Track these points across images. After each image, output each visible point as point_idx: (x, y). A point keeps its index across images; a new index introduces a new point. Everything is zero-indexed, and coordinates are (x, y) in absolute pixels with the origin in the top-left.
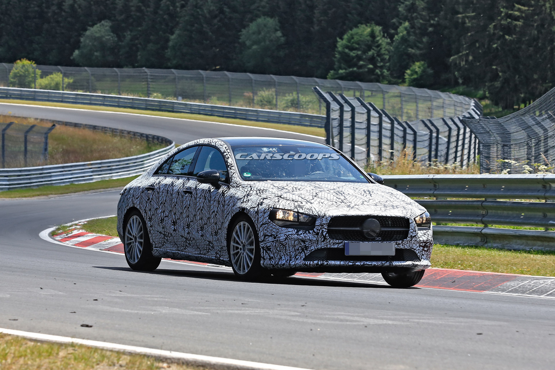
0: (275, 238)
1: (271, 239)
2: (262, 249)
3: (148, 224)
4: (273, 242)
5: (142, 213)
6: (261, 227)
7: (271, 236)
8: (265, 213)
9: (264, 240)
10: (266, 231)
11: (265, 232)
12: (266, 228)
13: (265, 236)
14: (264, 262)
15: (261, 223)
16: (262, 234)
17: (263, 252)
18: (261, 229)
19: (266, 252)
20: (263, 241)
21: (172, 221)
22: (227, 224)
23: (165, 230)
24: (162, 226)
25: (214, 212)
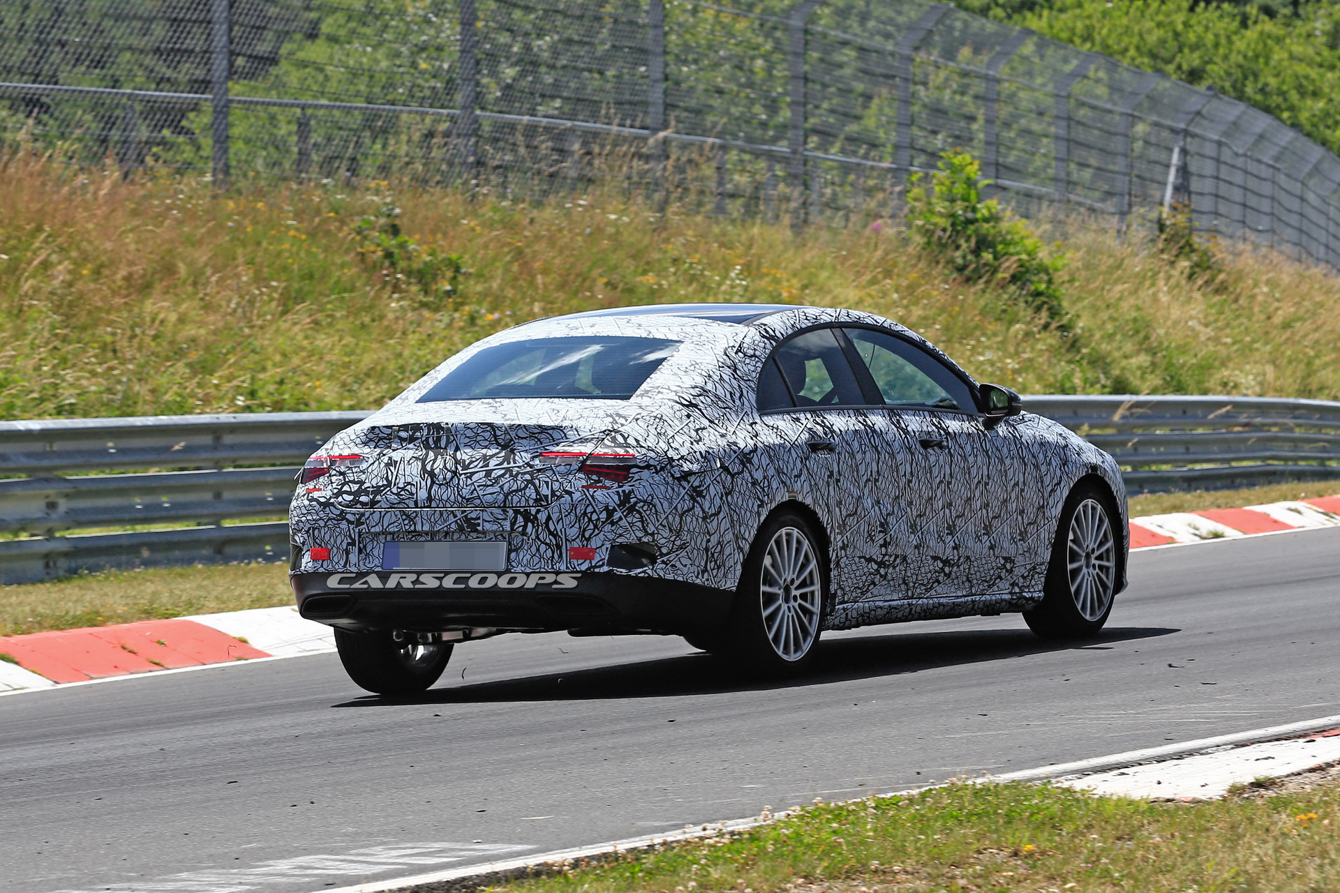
3: (836, 540)
21: (909, 523)
22: (1060, 507)
23: (889, 549)
24: (882, 541)
25: (1018, 484)
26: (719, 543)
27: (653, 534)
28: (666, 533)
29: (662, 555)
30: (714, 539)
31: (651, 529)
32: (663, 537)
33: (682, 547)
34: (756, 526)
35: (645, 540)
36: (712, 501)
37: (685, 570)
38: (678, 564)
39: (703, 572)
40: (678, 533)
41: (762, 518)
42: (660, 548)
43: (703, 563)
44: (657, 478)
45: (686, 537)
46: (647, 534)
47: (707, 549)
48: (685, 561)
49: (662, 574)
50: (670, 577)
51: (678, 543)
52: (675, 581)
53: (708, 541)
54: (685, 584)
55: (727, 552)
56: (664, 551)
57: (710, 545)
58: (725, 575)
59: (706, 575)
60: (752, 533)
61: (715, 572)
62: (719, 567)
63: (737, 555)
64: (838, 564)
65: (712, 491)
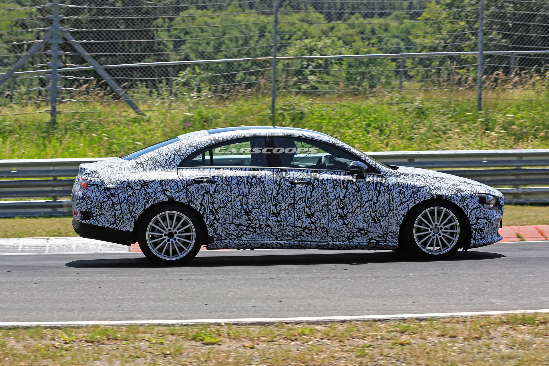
0: (488, 220)
1: (484, 221)
2: (474, 231)
3: (209, 218)
4: (486, 223)
5: (194, 207)
6: (472, 211)
7: (484, 218)
8: (473, 198)
9: (477, 222)
10: (479, 215)
11: (477, 215)
12: (478, 212)
13: (478, 219)
14: (475, 242)
15: (472, 208)
16: (474, 217)
17: (475, 234)
18: (473, 213)
19: (479, 233)
20: (475, 224)
21: (271, 213)
22: (406, 211)
23: (253, 222)
24: (247, 218)
25: (371, 200)
26: (121, 214)
27: (90, 209)
28: (95, 209)
30: (118, 213)
31: (89, 207)
33: (102, 214)
34: (142, 209)
35: (87, 210)
36: (119, 199)
37: (104, 223)
38: (100, 220)
39: (113, 224)
40: (100, 209)
41: (147, 207)
42: (92, 214)
43: (113, 221)
44: (96, 189)
45: (103, 211)
46: (88, 208)
47: (115, 216)
48: (103, 219)
49: (92, 223)
50: (96, 224)
51: (100, 213)
52: (98, 226)
53: (115, 213)
54: (103, 228)
55: (126, 217)
56: (94, 215)
58: (125, 226)
59: (115, 225)
60: (140, 212)
61: (120, 224)
62: (122, 223)
63: (131, 219)
64: (212, 225)
65: (120, 195)
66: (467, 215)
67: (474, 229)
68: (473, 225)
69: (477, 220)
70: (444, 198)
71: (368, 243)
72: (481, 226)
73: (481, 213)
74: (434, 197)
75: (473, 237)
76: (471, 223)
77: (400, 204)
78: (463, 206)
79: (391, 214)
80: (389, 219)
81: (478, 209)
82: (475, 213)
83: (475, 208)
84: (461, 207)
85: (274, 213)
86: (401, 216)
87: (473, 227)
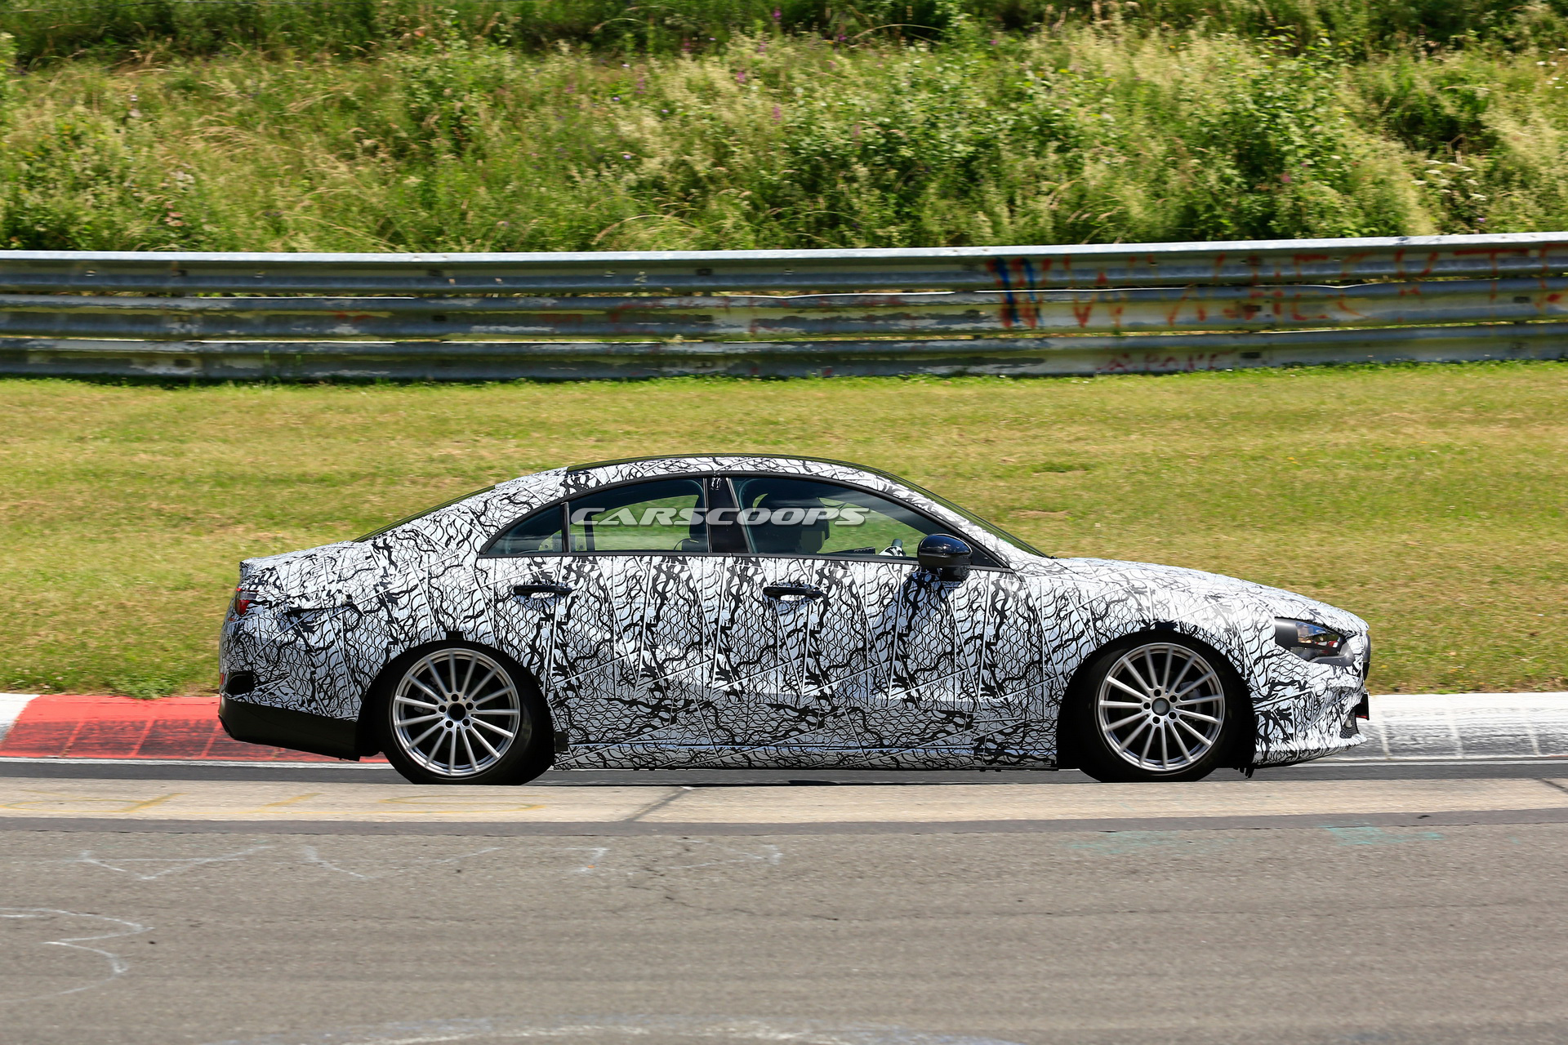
0: (1302, 688)
1: (1291, 691)
2: (1262, 719)
3: (552, 684)
4: (1297, 697)
5: (514, 654)
6: (1255, 663)
7: (1292, 683)
8: (1260, 631)
9: (1269, 695)
10: (1275, 675)
11: (1270, 674)
12: (1273, 667)
13: (1273, 684)
14: (1268, 747)
15: (1256, 656)
16: (1262, 680)
17: (1267, 725)
18: (1258, 669)
19: (1276, 723)
20: (1265, 698)
21: (716, 669)
22: (1074, 663)
23: (669, 693)
24: (651, 685)
25: (981, 637)
26: (328, 675)
27: (251, 664)
28: (264, 664)
29: (260, 683)
30: (321, 672)
31: (250, 659)
32: (261, 667)
33: (282, 677)
34: (381, 661)
35: (246, 669)
36: (323, 637)
37: (286, 698)
38: (277, 693)
39: (310, 702)
40: (276, 664)
41: (393, 655)
42: (258, 677)
43: (309, 693)
44: (268, 612)
45: (285, 668)
46: (247, 663)
47: (312, 681)
48: (285, 690)
49: (257, 700)
50: (267, 704)
51: (276, 673)
52: (272, 708)
53: (313, 673)
54: (285, 711)
55: (340, 684)
56: (262, 679)
57: (316, 677)
58: (340, 706)
59: (313, 705)
60: (375, 668)
61: (326, 702)
62: (330, 698)
63: (353, 688)
64: (561, 703)
65: (327, 626)
66: (1243, 674)
67: (1263, 713)
68: (1259, 700)
69: (1271, 689)
70: (1178, 630)
71: (977, 749)
72: (1283, 705)
73: (1282, 670)
74: (1148, 625)
75: (1262, 732)
76: (1253, 695)
77: (1059, 647)
78: (1229, 651)
79: (1034, 671)
80: (1028, 685)
81: (1274, 659)
82: (1266, 670)
83: (1266, 657)
84: (1223, 652)
85: (722, 672)
86: (1061, 678)
87: (1259, 708)
